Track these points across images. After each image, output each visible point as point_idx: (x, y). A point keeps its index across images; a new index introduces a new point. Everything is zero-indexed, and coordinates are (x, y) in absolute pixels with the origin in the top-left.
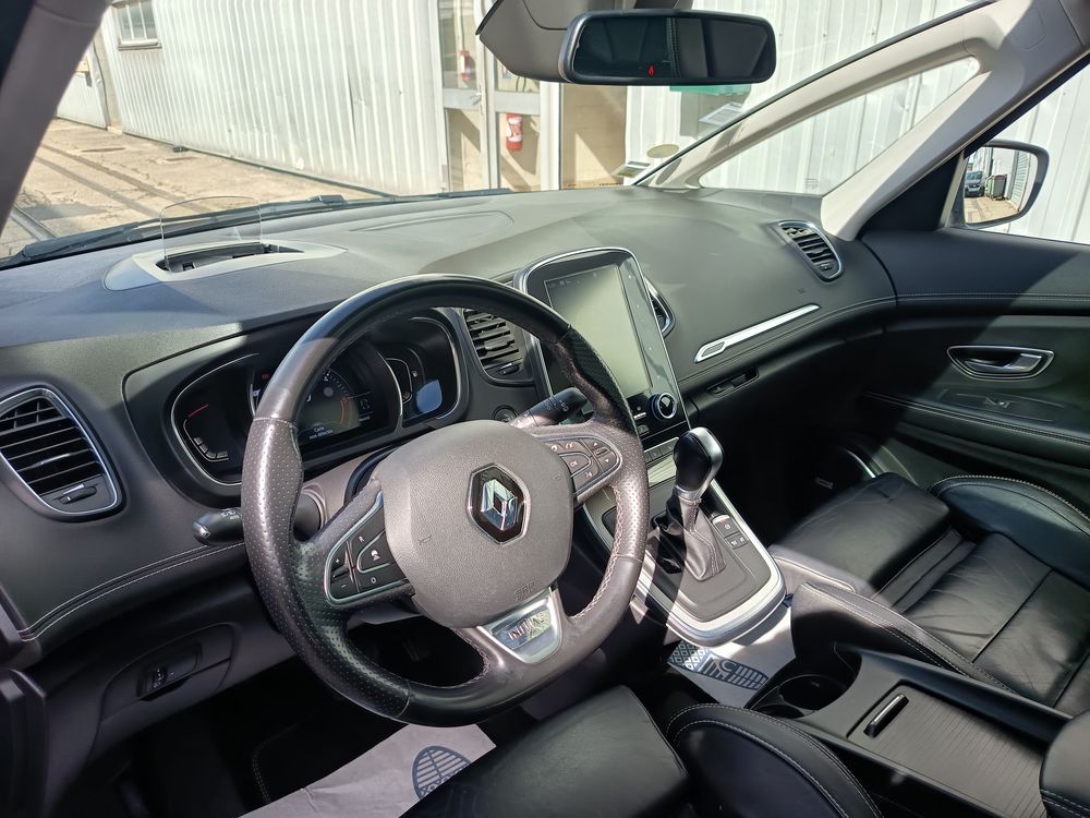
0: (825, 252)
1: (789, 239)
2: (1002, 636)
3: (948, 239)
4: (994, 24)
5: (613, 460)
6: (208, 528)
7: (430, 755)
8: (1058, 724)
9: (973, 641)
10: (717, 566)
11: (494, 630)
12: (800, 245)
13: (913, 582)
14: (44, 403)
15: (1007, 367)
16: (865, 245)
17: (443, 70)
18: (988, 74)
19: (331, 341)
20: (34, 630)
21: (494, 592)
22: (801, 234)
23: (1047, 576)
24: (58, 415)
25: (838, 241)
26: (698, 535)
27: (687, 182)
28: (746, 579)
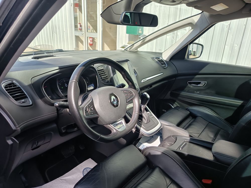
0: (164, 63)
1: (157, 60)
2: (202, 133)
3: (186, 60)
4: (194, 20)
5: (133, 95)
6: (58, 104)
7: (86, 169)
8: (212, 144)
9: (197, 134)
10: (149, 121)
11: (113, 125)
12: (159, 62)
13: (184, 126)
14: (13, 84)
15: (199, 85)
16: (171, 62)
17: (75, 28)
18: (193, 29)
19: (84, 67)
20: (19, 127)
21: (114, 117)
22: (159, 60)
23: (208, 124)
24: (17, 86)
25: (166, 61)
26: (145, 114)
27: (135, 50)
28: (154, 123)
